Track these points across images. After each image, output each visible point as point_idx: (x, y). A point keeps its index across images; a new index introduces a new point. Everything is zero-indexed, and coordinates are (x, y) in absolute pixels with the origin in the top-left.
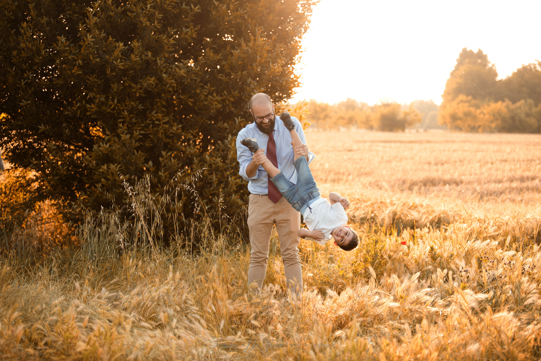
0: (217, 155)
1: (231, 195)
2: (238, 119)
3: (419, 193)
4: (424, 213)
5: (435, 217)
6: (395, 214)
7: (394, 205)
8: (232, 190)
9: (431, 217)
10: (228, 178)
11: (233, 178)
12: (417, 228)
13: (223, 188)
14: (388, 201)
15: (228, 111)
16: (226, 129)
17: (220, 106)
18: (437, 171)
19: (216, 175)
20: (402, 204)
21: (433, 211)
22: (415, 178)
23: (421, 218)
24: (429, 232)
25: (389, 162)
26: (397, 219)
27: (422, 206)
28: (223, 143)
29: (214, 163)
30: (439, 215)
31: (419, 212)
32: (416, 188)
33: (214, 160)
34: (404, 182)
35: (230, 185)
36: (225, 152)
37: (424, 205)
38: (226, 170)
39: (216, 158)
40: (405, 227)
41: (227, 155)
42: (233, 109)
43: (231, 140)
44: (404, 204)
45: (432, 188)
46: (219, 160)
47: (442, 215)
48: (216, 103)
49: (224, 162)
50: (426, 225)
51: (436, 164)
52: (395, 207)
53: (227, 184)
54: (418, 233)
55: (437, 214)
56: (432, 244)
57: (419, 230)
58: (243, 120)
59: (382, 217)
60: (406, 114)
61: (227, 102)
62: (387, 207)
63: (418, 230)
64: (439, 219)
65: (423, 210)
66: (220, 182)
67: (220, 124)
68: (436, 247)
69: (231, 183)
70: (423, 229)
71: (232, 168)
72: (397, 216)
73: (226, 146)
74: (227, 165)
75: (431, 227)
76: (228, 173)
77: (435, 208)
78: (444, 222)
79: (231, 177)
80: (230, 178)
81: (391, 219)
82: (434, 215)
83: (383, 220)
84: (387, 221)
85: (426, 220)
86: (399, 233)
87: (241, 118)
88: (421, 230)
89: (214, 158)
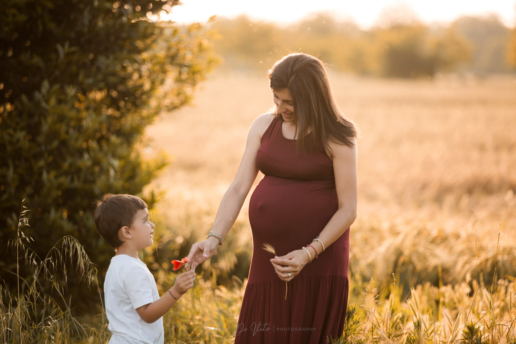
0: (17, 124)
1: (49, 212)
2: (63, 46)
3: (456, 208)
4: (461, 253)
5: (487, 260)
6: (399, 253)
7: (397, 234)
8: (49, 201)
9: (476, 262)
10: (41, 174)
11: (53, 174)
12: (445, 284)
13: (31, 197)
14: (385, 226)
15: (41, 29)
16: (38, 68)
17: (22, 18)
18: (498, 162)
19: (16, 167)
20: (415, 232)
21: (482, 249)
22: (449, 178)
23: (455, 263)
24: (471, 294)
25: (396, 143)
26: (403, 264)
27: (457, 236)
28: (31, 98)
29: (11, 143)
30: (495, 257)
31: (451, 249)
32: (449, 200)
33: (11, 136)
34: (424, 187)
35: (45, 190)
36: (36, 119)
37: (463, 234)
38: (38, 156)
39: (15, 130)
40: (420, 282)
41: (39, 124)
42: (52, 26)
43: (49, 92)
44: (419, 233)
45: (484, 200)
46: (21, 135)
47: (500, 258)
48: (13, 11)
49: (33, 140)
50: (464, 279)
51: (497, 148)
52: (400, 239)
53: (39, 186)
54: (447, 295)
55: (490, 255)
56: (472, 319)
57: (449, 288)
58: (74, 49)
59: (370, 260)
60: (440, 46)
61: (39, 10)
62: (382, 239)
63: (446, 290)
64: (495, 264)
65: (459, 246)
66: (23, 183)
67: (24, 57)
68: (480, 326)
69: (48, 184)
70: (457, 287)
71: (50, 153)
72: (402, 260)
73: (38, 105)
74: (39, 145)
75: (475, 283)
76: (41, 163)
77: (487, 242)
78: (506, 272)
79: (48, 172)
80: (45, 175)
81: (391, 265)
82: (483, 256)
83: (371, 266)
84: (381, 269)
85: (467, 267)
86: (405, 296)
87: (71, 45)
88: (453, 288)
89: (11, 131)
